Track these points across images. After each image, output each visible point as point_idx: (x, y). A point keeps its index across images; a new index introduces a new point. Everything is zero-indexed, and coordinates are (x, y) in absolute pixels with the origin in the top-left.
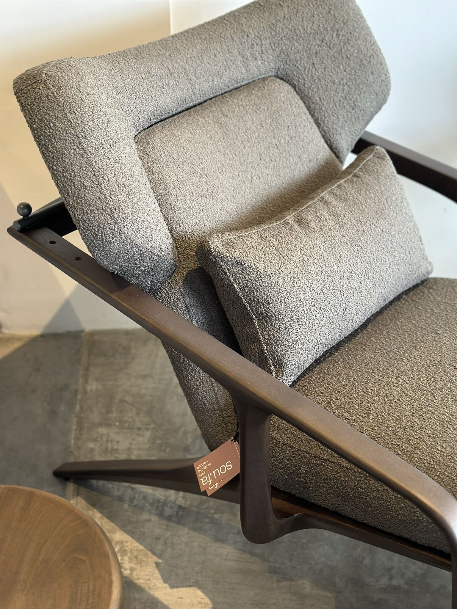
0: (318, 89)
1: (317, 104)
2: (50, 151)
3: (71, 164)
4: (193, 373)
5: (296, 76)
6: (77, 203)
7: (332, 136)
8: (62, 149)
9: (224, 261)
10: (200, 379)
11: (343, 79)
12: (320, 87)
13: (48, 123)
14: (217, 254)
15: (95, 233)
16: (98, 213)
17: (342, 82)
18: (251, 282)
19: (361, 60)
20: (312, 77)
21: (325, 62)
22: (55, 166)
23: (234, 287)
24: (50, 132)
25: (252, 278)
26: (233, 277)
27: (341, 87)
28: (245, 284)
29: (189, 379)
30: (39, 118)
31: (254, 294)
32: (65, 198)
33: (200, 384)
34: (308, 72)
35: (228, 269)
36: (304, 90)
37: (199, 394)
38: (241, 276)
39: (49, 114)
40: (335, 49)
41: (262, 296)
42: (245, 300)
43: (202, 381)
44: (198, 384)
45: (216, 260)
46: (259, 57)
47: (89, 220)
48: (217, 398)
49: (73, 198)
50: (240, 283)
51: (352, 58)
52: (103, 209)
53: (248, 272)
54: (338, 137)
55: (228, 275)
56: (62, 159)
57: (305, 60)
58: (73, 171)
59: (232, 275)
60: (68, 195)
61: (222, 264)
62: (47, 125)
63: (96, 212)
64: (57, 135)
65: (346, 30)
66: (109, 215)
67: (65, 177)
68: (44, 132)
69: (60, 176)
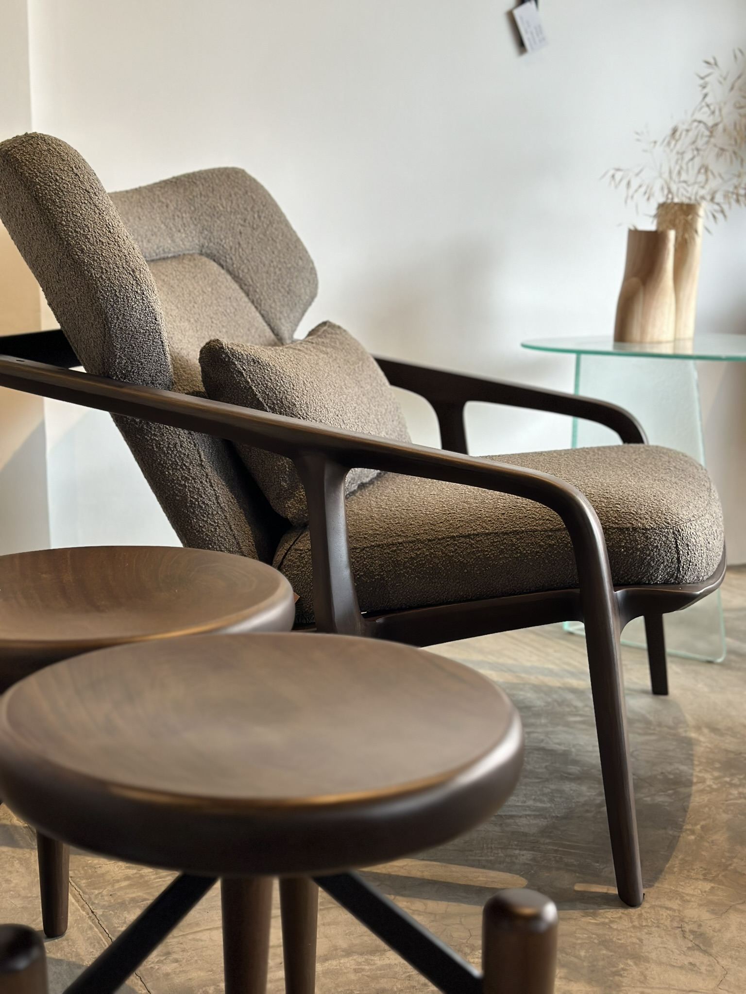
0: (249, 269)
1: (250, 285)
2: (58, 206)
3: (84, 219)
4: (204, 517)
5: (223, 256)
6: (94, 260)
7: (272, 320)
8: (72, 203)
9: (239, 358)
10: (215, 522)
11: (272, 262)
12: (250, 268)
13: (53, 176)
14: (231, 352)
15: (116, 295)
16: (118, 271)
17: (272, 265)
18: (271, 382)
19: (288, 244)
20: (240, 257)
21: (251, 241)
22: (64, 221)
23: (253, 390)
24: (56, 185)
25: (272, 378)
26: (250, 378)
27: (272, 269)
28: (265, 385)
29: (200, 526)
30: (42, 171)
31: (277, 397)
32: (78, 256)
33: (216, 529)
34: (235, 251)
35: (244, 369)
36: (233, 270)
37: (215, 543)
38: (259, 376)
39: (53, 168)
40: (259, 230)
41: (286, 397)
42: (267, 405)
43: (217, 526)
44: (213, 530)
45: (229, 358)
46: (182, 231)
47: (109, 279)
48: (238, 543)
49: (89, 256)
50: (259, 384)
51: (278, 241)
52: (123, 268)
53: (266, 371)
54: (278, 322)
55: (245, 376)
56: (73, 214)
57: (231, 239)
58: (86, 226)
59: (250, 376)
60: (82, 252)
61: (236, 363)
62: (52, 178)
63: (117, 270)
64: (64, 188)
65: (267, 212)
66: (130, 274)
67: (76, 232)
68: (49, 186)
69: (72, 232)
